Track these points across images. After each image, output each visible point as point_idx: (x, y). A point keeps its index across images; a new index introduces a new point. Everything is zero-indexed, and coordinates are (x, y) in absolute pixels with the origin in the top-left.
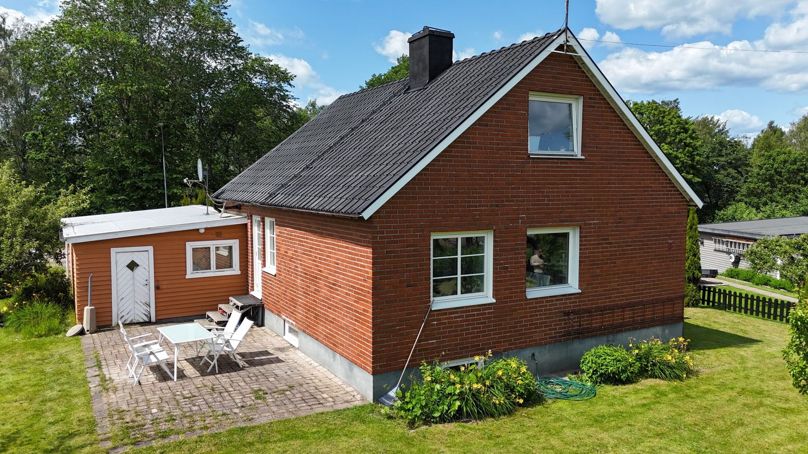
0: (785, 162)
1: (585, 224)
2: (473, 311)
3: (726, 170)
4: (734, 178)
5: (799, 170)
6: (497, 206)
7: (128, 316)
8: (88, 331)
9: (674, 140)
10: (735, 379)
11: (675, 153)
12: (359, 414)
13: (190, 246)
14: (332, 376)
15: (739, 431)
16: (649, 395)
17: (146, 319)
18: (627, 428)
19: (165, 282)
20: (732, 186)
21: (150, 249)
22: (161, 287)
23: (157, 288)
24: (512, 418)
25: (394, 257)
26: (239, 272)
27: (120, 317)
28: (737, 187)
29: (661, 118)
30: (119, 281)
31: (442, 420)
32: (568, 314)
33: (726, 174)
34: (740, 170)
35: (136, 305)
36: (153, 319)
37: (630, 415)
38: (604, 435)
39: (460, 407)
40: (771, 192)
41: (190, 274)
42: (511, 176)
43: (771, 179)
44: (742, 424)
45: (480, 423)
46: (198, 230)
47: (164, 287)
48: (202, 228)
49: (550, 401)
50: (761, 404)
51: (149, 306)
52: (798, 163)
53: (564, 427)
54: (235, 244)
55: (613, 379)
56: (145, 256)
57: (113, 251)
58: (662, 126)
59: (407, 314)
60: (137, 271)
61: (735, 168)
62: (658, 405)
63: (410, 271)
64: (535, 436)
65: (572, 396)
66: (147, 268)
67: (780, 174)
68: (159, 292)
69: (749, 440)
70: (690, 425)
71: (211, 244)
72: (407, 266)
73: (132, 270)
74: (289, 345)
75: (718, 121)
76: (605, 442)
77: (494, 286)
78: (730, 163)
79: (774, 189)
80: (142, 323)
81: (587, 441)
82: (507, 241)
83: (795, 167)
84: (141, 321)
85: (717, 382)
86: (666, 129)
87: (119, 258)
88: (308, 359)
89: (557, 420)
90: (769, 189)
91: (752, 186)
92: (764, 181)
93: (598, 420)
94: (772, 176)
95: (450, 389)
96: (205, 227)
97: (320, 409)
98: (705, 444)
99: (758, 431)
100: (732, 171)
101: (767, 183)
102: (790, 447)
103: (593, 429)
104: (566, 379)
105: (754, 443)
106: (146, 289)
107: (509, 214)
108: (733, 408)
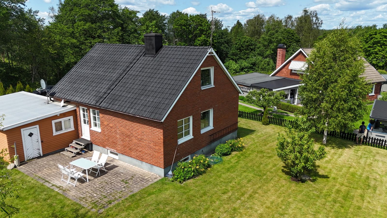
0: (245, 42)
1: (215, 107)
2: (188, 142)
3: (224, 44)
4: (227, 48)
5: (249, 45)
6: (194, 107)
7: (31, 156)
8: (17, 165)
9: (206, 33)
10: (254, 147)
11: (207, 39)
12: (162, 182)
13: (53, 122)
14: (142, 169)
15: (261, 166)
16: (236, 158)
17: (39, 155)
18: (236, 171)
19: (45, 139)
20: (226, 51)
21: (37, 126)
22: (43, 141)
23: (42, 142)
24: (206, 174)
25: (168, 131)
26: (74, 129)
27: (28, 157)
28: (228, 51)
29: (201, 23)
30: (26, 142)
31: (189, 179)
32: (210, 136)
33: (224, 46)
34: (229, 44)
35: (34, 151)
36: (42, 155)
37: (235, 166)
38: (232, 175)
39: (194, 174)
40: (240, 54)
41: (55, 133)
42: (197, 97)
43: (240, 49)
44: (262, 164)
45: (199, 177)
46: (56, 115)
47: (45, 141)
48: (58, 114)
49: (212, 165)
50: (264, 156)
51: (39, 150)
52: (249, 42)
53: (221, 174)
54: (71, 118)
55: (226, 154)
56: (36, 130)
57: (22, 130)
58: (202, 27)
59: (172, 148)
60: (33, 136)
61: (227, 43)
62: (240, 161)
63: (172, 134)
64: (216, 179)
65: (217, 162)
66: (37, 134)
67: (243, 47)
68: (42, 143)
69: (265, 168)
70: (250, 166)
71: (62, 120)
72: (172, 133)
73: (31, 136)
74: (112, 158)
75: (219, 20)
76: (233, 176)
77: (193, 132)
78: (225, 42)
79: (241, 53)
80: (37, 157)
81: (229, 177)
82: (196, 118)
83: (248, 44)
84: (37, 156)
85: (251, 150)
86: (203, 28)
87: (25, 133)
88: (127, 164)
89: (218, 172)
90: (239, 53)
91: (233, 52)
92: (237, 50)
93: (228, 170)
94: (240, 47)
95: (190, 169)
96: (60, 113)
97: (150, 183)
98: (256, 172)
99: (266, 165)
100: (226, 45)
101: (239, 50)
102: (274, 169)
103: (229, 173)
104: (211, 156)
105: (266, 169)
106: (37, 143)
107: (196, 109)
108: (257, 159)
